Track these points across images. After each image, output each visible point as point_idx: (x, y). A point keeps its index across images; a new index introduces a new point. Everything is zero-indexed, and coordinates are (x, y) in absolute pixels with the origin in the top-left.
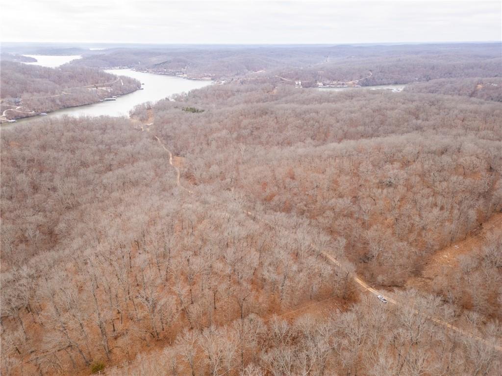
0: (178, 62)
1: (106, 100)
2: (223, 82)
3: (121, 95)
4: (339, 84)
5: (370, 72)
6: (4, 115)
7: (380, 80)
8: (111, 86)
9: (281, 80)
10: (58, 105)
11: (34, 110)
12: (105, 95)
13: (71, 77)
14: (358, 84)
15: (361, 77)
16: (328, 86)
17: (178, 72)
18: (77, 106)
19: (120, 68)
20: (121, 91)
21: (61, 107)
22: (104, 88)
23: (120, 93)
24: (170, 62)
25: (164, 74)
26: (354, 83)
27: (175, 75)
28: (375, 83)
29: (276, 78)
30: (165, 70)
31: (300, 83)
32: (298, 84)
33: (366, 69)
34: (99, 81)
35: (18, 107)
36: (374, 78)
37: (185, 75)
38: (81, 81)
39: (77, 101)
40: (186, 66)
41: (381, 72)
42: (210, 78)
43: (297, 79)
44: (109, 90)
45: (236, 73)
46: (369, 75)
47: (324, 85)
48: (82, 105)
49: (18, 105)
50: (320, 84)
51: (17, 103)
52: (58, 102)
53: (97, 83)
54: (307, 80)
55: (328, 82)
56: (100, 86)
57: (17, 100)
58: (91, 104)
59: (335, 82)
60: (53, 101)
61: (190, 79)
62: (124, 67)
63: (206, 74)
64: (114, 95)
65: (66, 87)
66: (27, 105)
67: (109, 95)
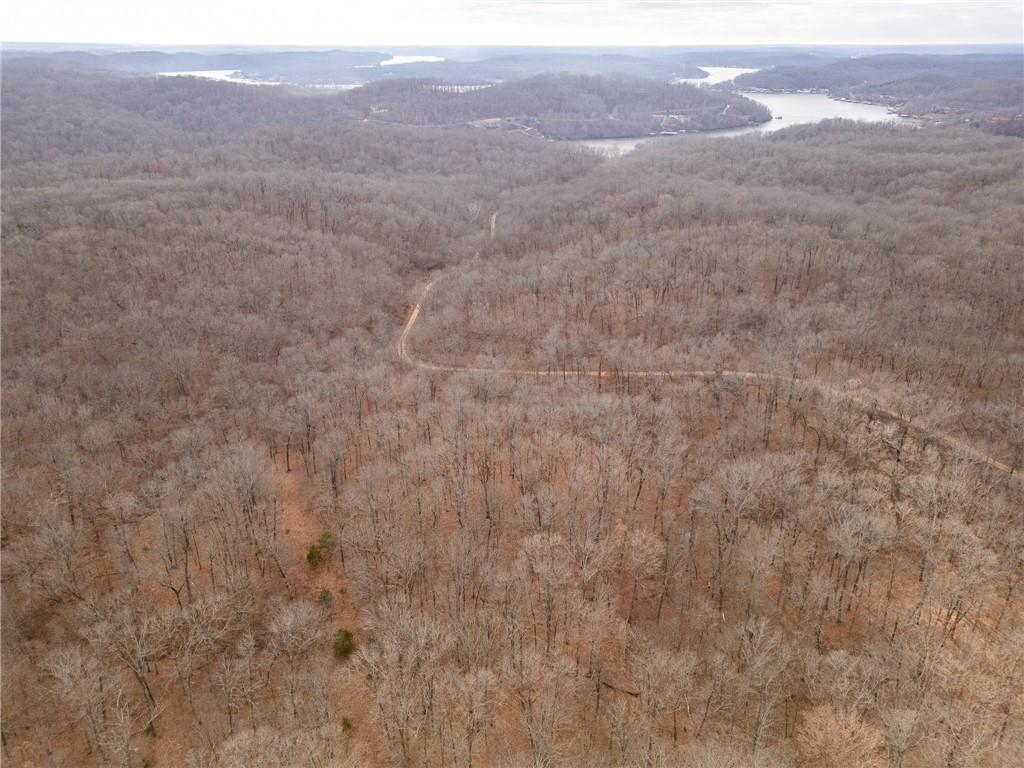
10: (583, 132)
12: (670, 127)
18: (609, 138)
21: (586, 136)
22: (676, 117)
23: (700, 125)
34: (679, 106)
35: (529, 129)
38: (650, 104)
39: (615, 130)
42: (940, 117)
49: (529, 126)
51: (527, 123)
56: (673, 113)
57: (532, 118)
60: (580, 126)
62: (822, 90)
63: (938, 107)
64: (686, 128)
65: (615, 110)
66: (539, 127)
67: (677, 127)
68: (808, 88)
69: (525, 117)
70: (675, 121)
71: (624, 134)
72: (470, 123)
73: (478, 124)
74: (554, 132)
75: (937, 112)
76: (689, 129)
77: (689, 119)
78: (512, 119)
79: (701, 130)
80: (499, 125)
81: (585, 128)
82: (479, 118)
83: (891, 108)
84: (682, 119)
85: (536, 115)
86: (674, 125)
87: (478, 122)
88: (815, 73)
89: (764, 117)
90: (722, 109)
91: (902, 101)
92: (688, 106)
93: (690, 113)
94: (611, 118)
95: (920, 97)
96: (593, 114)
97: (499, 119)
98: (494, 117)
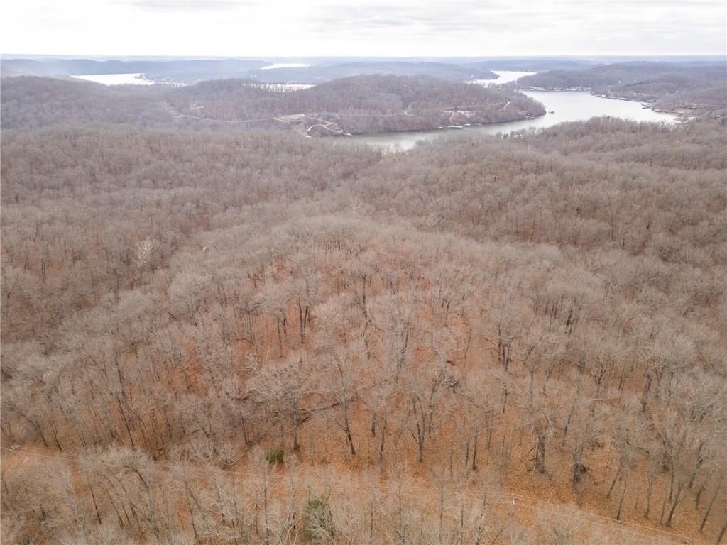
0: (668, 82)
1: (451, 128)
6: (309, 129)
10: (378, 126)
11: (343, 128)
12: (457, 121)
13: (434, 95)
18: (402, 131)
21: (381, 130)
22: (462, 112)
23: (482, 119)
30: (635, 94)
34: (466, 103)
35: (329, 124)
44: (467, 115)
49: (330, 121)
51: (328, 118)
53: (461, 105)
56: (460, 109)
57: (332, 114)
61: (655, 109)
62: (586, 89)
63: (686, 103)
64: (471, 122)
65: (410, 107)
66: (339, 121)
67: (463, 121)
68: (574, 86)
69: (325, 113)
70: (461, 116)
71: (415, 128)
72: (276, 118)
73: (283, 119)
76: (474, 123)
77: (474, 115)
78: (315, 114)
79: (484, 124)
80: (302, 121)
81: (380, 123)
82: (283, 114)
83: (645, 104)
84: (468, 114)
85: (337, 112)
86: (461, 120)
87: (282, 118)
88: (580, 76)
89: (538, 112)
90: (502, 106)
91: (653, 98)
92: (473, 103)
93: (475, 109)
94: (406, 113)
95: (668, 94)
96: (389, 110)
97: (303, 115)
98: (299, 113)
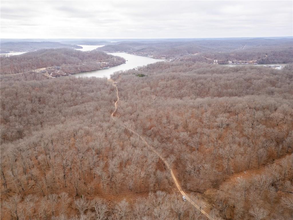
0: (150, 49)
1: (104, 69)
2: (171, 60)
3: (113, 66)
4: (243, 62)
5: (266, 55)
6: (51, 74)
7: (273, 60)
8: (108, 61)
9: (206, 59)
10: (79, 70)
11: (66, 72)
12: (104, 66)
13: (89, 56)
14: (256, 62)
15: (259, 58)
16: (235, 63)
17: (149, 54)
18: (88, 71)
19: (120, 52)
20: (113, 64)
21: (80, 71)
22: (104, 63)
24: (146, 49)
25: (141, 55)
26: (253, 62)
27: (147, 56)
28: (268, 62)
29: (202, 58)
30: (143, 53)
31: (217, 61)
32: (216, 62)
33: (263, 53)
34: (103, 59)
35: (59, 71)
36: (268, 59)
37: (152, 56)
38: (93, 59)
39: (89, 69)
40: (154, 51)
41: (274, 55)
42: (165, 58)
43: (215, 59)
44: (107, 64)
45: (181, 55)
46: (265, 57)
47: (233, 63)
48: (91, 71)
49: (59, 70)
50: (230, 62)
51: (58, 69)
52: (79, 69)
53: (101, 60)
54: (222, 59)
55: (235, 61)
56: (102, 61)
57: (59, 67)
58: (96, 70)
59: (240, 61)
60: (77, 68)
61: (154, 58)
62: (123, 51)
63: (163, 55)
64: (109, 66)
66: (63, 70)
71: (93, 69)
72: (33, 71)
73: (38, 71)
74: (69, 71)
75: (163, 57)
78: (50, 68)
82: (37, 68)
89: (122, 61)
92: (106, 59)
96: (79, 64)
97: (44, 69)
98: (42, 68)
